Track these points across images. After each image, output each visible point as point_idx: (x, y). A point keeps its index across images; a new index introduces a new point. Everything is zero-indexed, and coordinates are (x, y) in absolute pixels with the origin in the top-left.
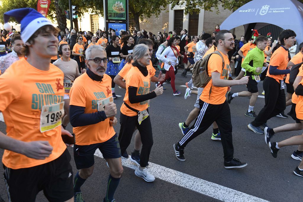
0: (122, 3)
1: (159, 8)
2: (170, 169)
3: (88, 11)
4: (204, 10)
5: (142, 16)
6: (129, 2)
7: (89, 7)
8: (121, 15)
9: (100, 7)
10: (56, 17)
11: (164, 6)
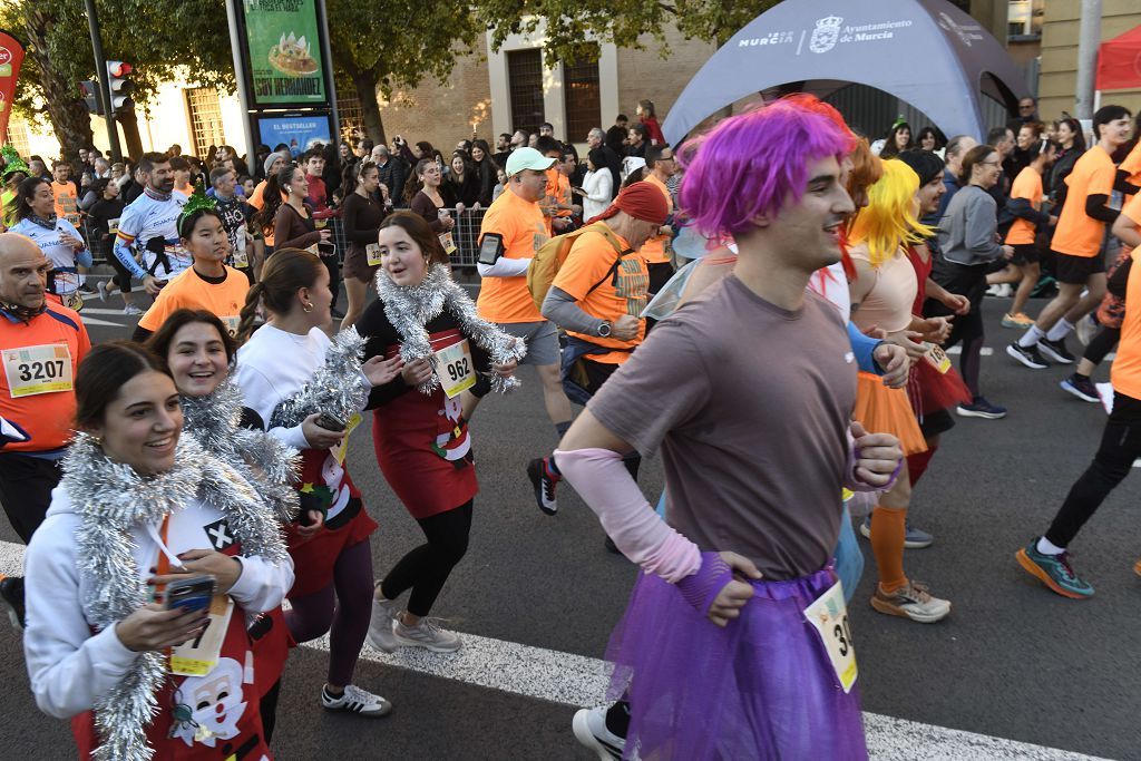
0: (303, 38)
1: (446, 49)
2: (540, 650)
3: (172, 77)
4: (613, 46)
5: (386, 81)
6: (331, 34)
7: (176, 63)
8: (307, 86)
9: (220, 60)
10: (45, 108)
11: (467, 41)
